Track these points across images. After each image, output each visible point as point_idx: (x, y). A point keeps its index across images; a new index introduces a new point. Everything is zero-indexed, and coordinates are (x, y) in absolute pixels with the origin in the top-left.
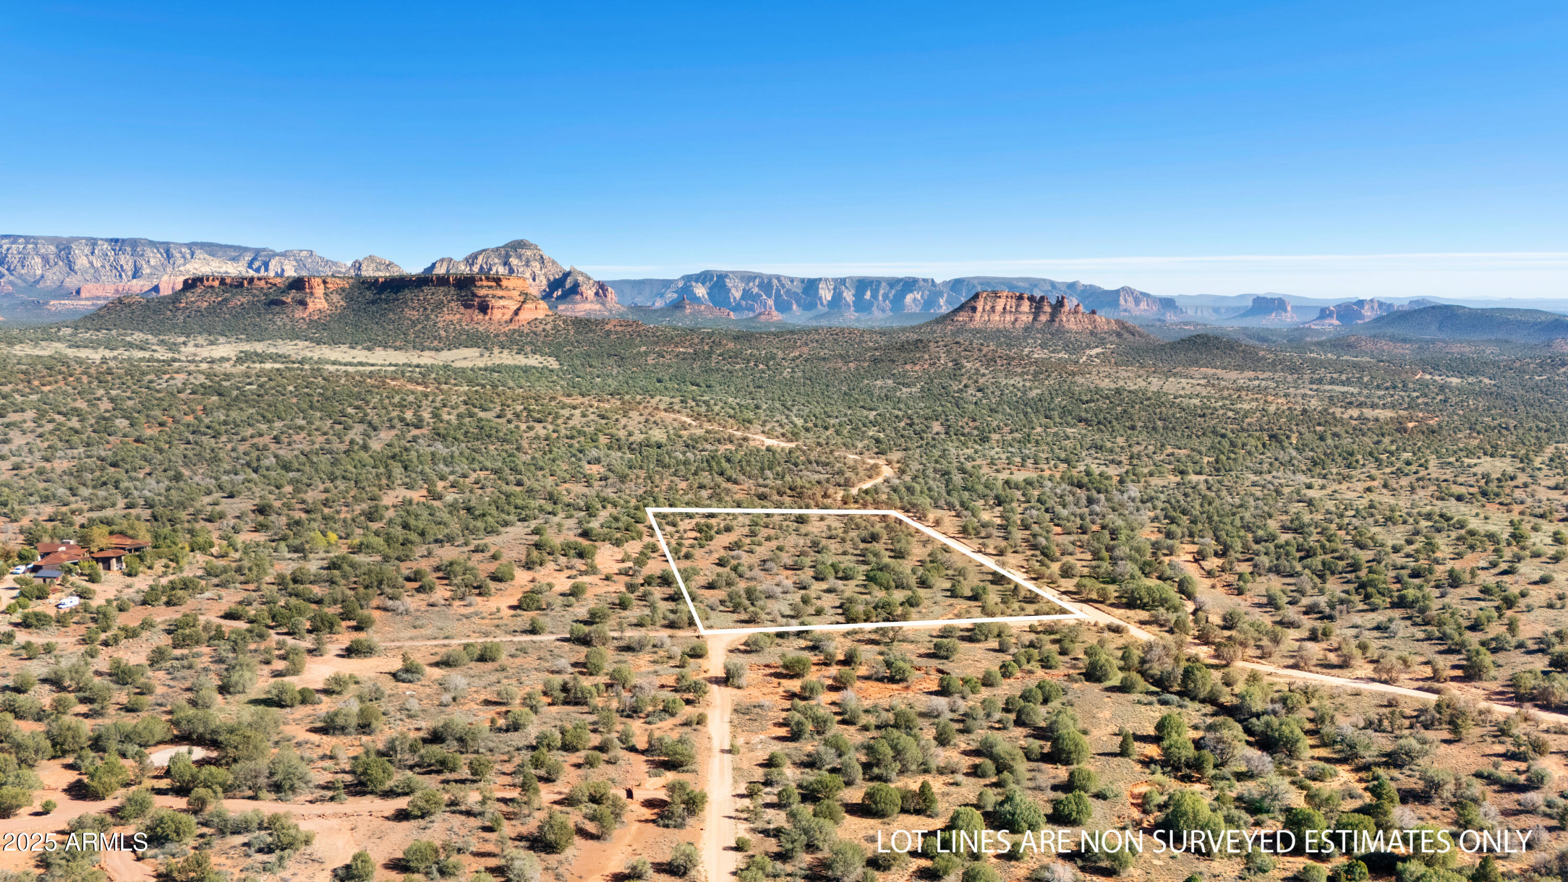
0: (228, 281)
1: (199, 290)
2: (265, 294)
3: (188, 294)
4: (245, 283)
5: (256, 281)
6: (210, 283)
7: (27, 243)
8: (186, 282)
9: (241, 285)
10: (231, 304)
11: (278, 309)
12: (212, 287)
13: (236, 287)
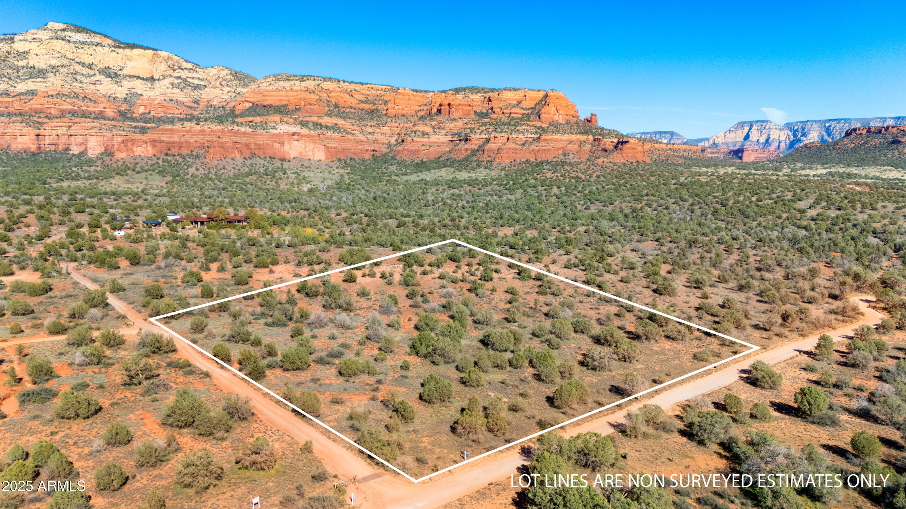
0: (872, 130)
1: (852, 137)
2: (894, 138)
3: (845, 139)
4: (883, 130)
5: (890, 129)
6: (861, 131)
7: (845, 123)
8: (847, 132)
9: (880, 132)
10: (869, 144)
11: (894, 146)
12: (861, 134)
13: (877, 133)
